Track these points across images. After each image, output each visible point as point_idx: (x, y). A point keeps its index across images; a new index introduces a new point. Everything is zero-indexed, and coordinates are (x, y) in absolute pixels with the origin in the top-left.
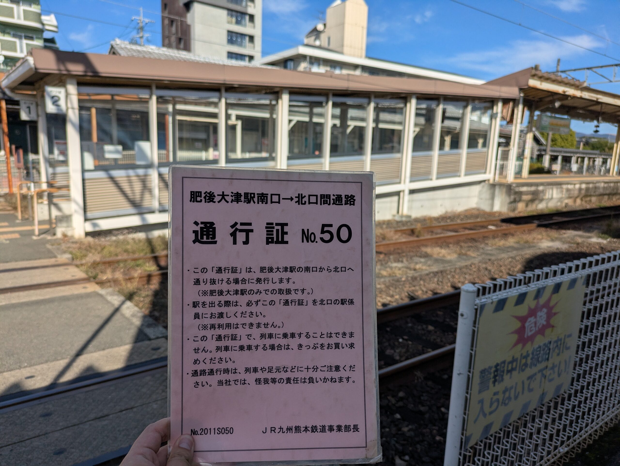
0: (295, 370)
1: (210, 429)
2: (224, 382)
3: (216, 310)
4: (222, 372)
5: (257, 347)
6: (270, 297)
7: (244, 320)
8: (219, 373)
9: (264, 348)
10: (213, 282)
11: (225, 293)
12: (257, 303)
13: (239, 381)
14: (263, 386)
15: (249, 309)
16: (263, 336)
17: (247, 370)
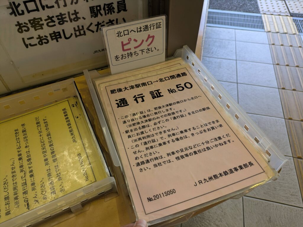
0: (196, 146)
1: (160, 194)
2: (157, 165)
3: (139, 131)
4: (154, 160)
5: (169, 142)
6: (165, 118)
7: (156, 132)
8: (152, 161)
9: (173, 141)
10: (133, 120)
11: (141, 123)
12: (159, 122)
13: (166, 161)
14: (181, 160)
15: (156, 126)
16: (169, 136)
17: (168, 155)
